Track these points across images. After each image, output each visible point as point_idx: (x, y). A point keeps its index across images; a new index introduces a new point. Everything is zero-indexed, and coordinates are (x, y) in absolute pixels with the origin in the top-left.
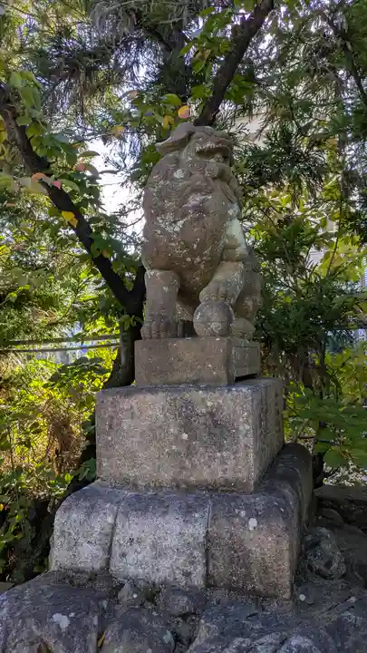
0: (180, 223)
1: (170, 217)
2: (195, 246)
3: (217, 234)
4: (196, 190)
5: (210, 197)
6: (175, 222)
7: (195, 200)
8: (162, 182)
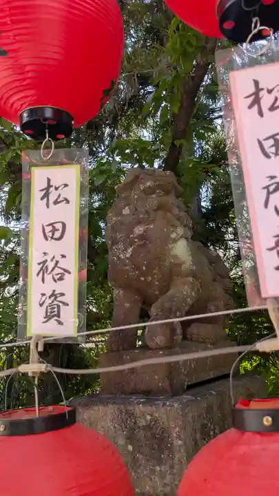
0: (130, 250)
1: (121, 246)
2: (144, 268)
3: (160, 257)
4: (139, 223)
5: (152, 226)
6: (126, 250)
7: (139, 230)
8: (114, 219)
